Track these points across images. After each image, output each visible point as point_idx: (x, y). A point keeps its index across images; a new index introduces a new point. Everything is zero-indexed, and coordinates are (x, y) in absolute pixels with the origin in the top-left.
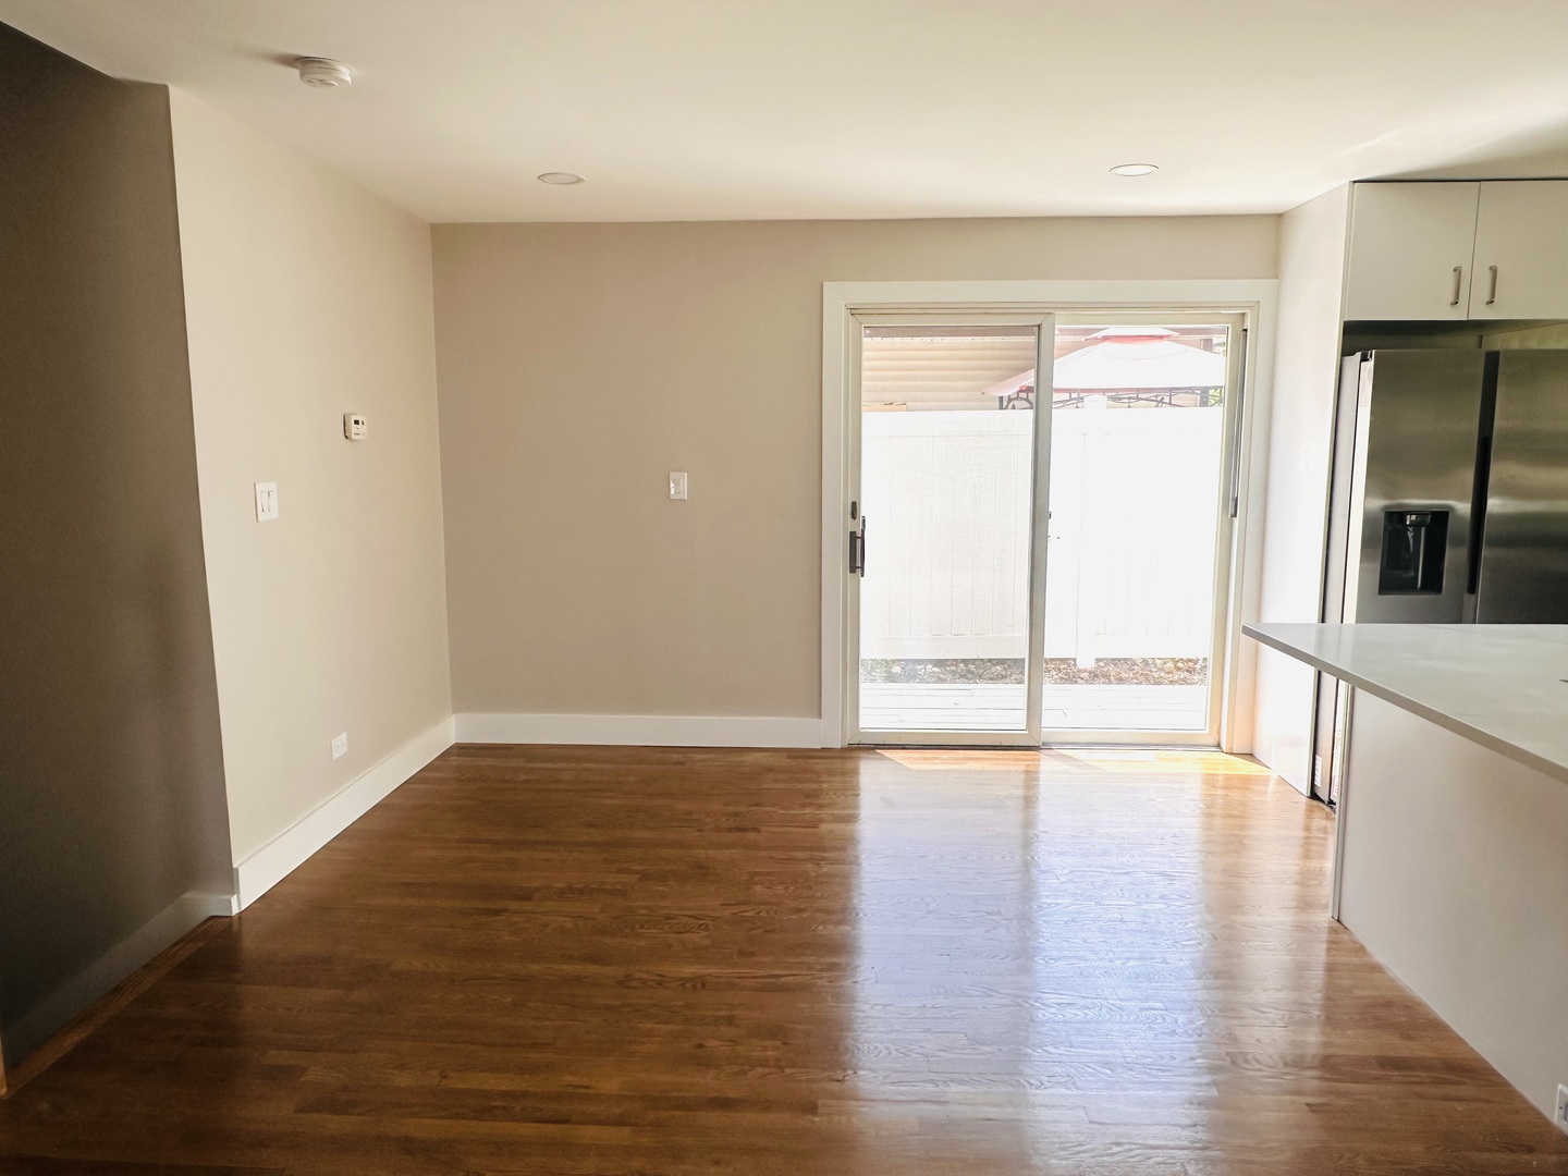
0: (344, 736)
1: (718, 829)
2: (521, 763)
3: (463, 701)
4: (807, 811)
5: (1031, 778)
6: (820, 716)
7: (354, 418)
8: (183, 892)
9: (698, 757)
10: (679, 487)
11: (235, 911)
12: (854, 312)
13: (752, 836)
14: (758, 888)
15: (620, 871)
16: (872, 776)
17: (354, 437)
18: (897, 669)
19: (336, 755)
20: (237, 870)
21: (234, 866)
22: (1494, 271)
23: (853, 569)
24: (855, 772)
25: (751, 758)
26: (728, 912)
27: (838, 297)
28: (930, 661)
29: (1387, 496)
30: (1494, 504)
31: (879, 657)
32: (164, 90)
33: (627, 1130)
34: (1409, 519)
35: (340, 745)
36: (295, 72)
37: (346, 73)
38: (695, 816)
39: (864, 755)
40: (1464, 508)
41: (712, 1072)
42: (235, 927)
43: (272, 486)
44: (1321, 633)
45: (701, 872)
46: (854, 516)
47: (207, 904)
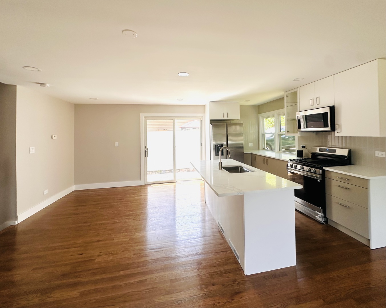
0: (47, 190)
1: (117, 200)
2: (86, 192)
3: (76, 183)
4: (134, 195)
5: (175, 187)
6: (141, 180)
7: (54, 135)
8: (6, 221)
9: (119, 189)
10: (117, 144)
11: (16, 223)
12: (145, 118)
13: (123, 200)
14: (120, 208)
15: (97, 208)
16: (149, 189)
17: (53, 138)
18: (162, 172)
19: (45, 194)
20: (18, 216)
21: (17, 215)
22: (228, 113)
23: (146, 156)
24: (147, 188)
25: (128, 188)
26: (113, 212)
27: (143, 116)
28: (168, 170)
29: (216, 142)
30: (229, 142)
31: (159, 170)
32: (15, 86)
33: (79, 248)
34: (219, 146)
35: (46, 192)
36: (39, 85)
37: (48, 85)
38: (114, 198)
39: (148, 186)
40: (225, 143)
41: (99, 237)
42: (16, 226)
43: (34, 148)
44: (210, 161)
45: (112, 206)
46: (146, 148)
47: (10, 223)
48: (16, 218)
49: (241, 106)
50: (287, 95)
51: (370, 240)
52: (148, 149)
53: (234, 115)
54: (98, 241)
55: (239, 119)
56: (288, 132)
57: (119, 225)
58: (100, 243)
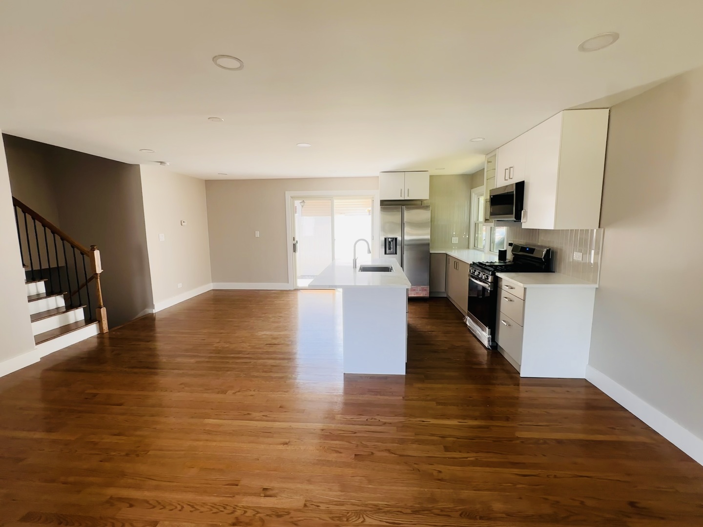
0: (181, 284)
3: (214, 280)
6: (288, 283)
7: (183, 221)
10: (258, 234)
11: (154, 312)
12: (292, 198)
16: (300, 294)
17: (183, 225)
19: (179, 287)
21: (154, 304)
22: (408, 189)
23: (294, 252)
25: (273, 291)
27: (288, 194)
29: (385, 235)
30: (406, 235)
32: (139, 165)
34: (390, 240)
36: (160, 163)
37: (168, 164)
40: (400, 237)
42: (154, 315)
43: (163, 235)
46: (294, 240)
47: (149, 311)
48: (153, 307)
49: (431, 177)
50: (489, 161)
51: (520, 365)
52: (297, 242)
53: (421, 192)
54: (221, 333)
55: (428, 198)
56: (487, 221)
57: (246, 323)
58: (223, 334)
